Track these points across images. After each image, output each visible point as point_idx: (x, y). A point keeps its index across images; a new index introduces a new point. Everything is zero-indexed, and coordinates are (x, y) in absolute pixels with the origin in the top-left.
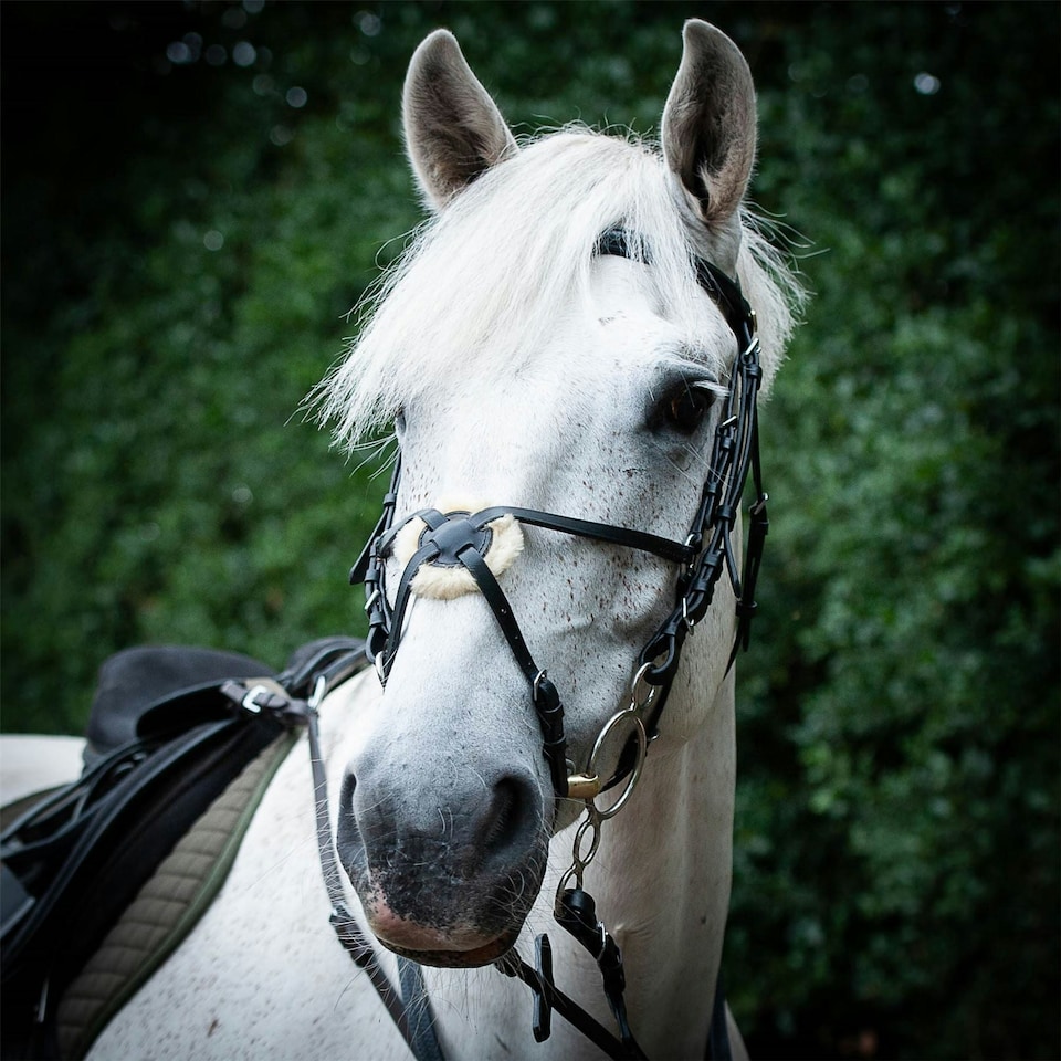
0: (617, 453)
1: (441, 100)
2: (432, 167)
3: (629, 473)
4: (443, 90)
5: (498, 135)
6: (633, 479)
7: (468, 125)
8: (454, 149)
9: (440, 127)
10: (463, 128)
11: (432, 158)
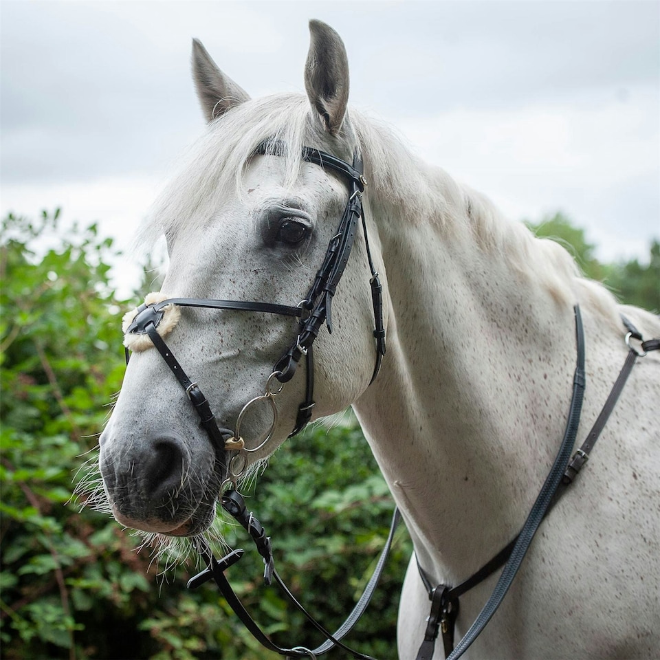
0: (249, 262)
3: (256, 272)
6: (259, 275)
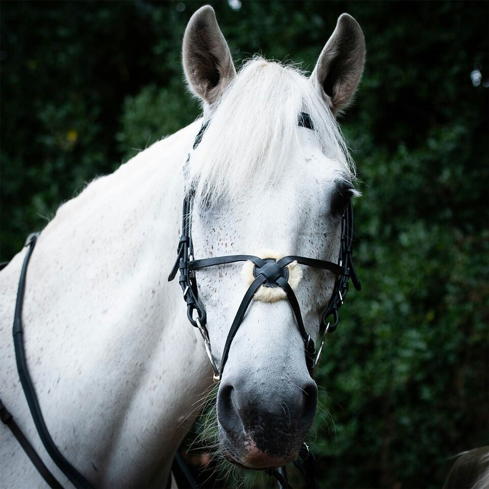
0: (321, 226)
1: (202, 39)
2: (193, 71)
3: (325, 235)
4: (204, 34)
5: (227, 59)
6: (327, 238)
7: (213, 53)
8: (205, 63)
9: (199, 52)
10: (211, 54)
11: (194, 66)
